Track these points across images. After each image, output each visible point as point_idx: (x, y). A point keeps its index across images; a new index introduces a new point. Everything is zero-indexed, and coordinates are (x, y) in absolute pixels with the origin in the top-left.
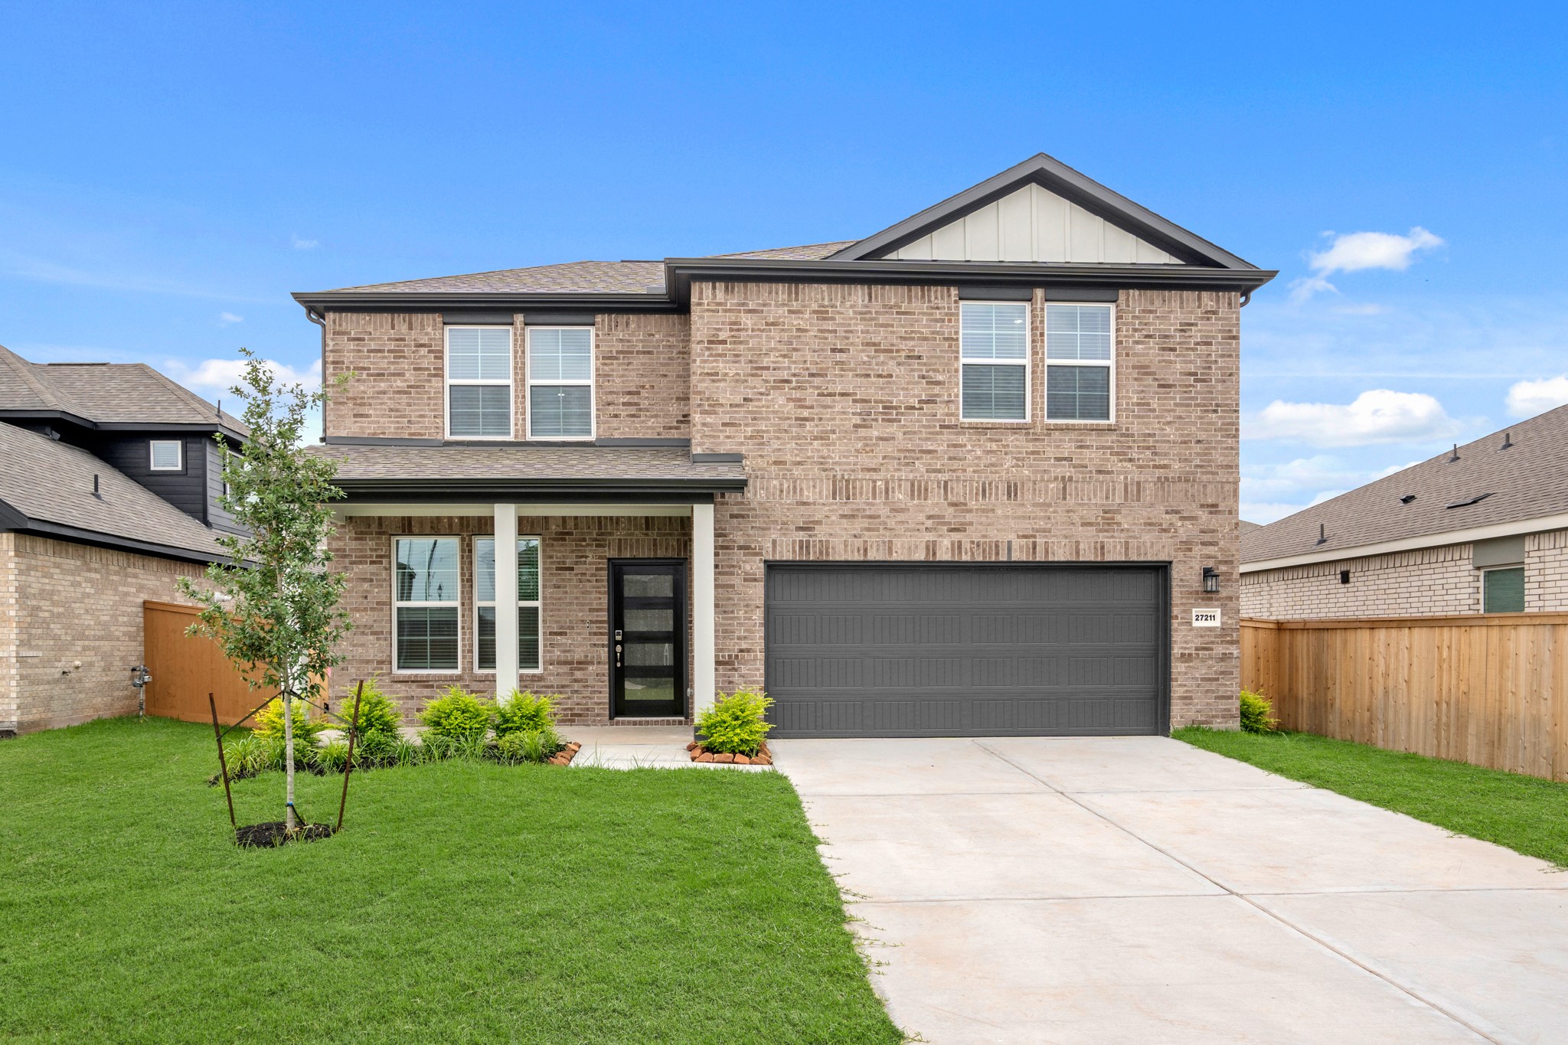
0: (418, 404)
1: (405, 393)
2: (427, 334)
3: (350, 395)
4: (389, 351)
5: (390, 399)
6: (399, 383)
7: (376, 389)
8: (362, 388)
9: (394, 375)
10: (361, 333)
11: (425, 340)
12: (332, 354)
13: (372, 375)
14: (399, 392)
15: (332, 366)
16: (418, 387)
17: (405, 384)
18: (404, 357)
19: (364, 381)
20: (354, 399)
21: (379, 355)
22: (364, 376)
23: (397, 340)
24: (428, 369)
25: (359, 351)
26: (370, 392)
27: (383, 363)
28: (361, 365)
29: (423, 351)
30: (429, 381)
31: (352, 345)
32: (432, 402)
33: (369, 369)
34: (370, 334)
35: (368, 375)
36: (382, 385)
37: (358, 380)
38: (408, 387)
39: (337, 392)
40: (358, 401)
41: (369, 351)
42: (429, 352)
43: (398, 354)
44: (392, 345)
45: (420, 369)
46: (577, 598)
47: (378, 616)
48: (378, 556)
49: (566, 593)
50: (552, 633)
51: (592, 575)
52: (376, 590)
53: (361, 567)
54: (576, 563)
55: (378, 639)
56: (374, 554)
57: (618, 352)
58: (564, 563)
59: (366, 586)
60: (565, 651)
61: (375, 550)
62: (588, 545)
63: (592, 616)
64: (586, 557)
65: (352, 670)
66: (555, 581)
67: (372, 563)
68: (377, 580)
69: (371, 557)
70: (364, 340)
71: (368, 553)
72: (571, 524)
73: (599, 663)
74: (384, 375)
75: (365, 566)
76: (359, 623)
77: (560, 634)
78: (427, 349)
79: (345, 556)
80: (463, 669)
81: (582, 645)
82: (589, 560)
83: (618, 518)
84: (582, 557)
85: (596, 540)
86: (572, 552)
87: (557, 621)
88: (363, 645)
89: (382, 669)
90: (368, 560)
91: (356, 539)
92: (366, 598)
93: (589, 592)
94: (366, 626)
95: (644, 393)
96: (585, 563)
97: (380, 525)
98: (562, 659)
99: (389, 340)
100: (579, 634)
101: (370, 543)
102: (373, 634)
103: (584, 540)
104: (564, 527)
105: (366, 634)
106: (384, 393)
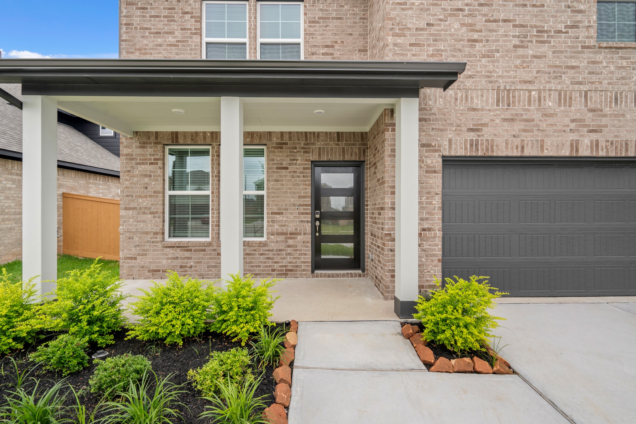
0: (184, 54)
1: (175, 45)
2: (190, 5)
3: (137, 47)
4: (164, 17)
5: (165, 50)
6: (171, 39)
7: (155, 43)
8: (146, 42)
9: (167, 33)
10: (145, 4)
11: (188, 9)
12: (125, 19)
13: (152, 33)
14: (170, 45)
15: (125, 27)
16: (183, 41)
17: (175, 40)
18: (174, 21)
19: (147, 37)
20: (140, 50)
21: (157, 19)
22: (147, 34)
23: (170, 9)
24: (190, 29)
25: (144, 16)
26: (151, 45)
27: (160, 25)
28: (145, 26)
29: (187, 17)
30: (191, 38)
31: (139, 12)
32: (193, 52)
33: (150, 29)
34: (151, 4)
35: (150, 33)
36: (159, 40)
37: (143, 37)
38: (177, 41)
39: (128, 45)
40: (143, 52)
41: (151, 17)
42: (191, 17)
43: (170, 19)
44: (166, 13)
45: (185, 29)
46: (290, 189)
47: (155, 201)
48: (154, 159)
49: (283, 185)
50: (272, 213)
51: (301, 173)
52: (153, 183)
53: (143, 166)
54: (290, 164)
55: (154, 217)
56: (153, 158)
57: (319, 18)
58: (281, 164)
59: (146, 180)
60: (282, 226)
61: (154, 155)
62: (298, 152)
63: (301, 201)
64: (297, 160)
65: (136, 239)
66: (275, 176)
67: (151, 164)
68: (154, 176)
69: (150, 159)
70: (147, 9)
71: (149, 157)
72: (286, 137)
73: (305, 234)
74: (160, 33)
75: (146, 166)
76: (141, 206)
77: (279, 214)
78: (190, 16)
79: (132, 159)
80: (212, 238)
81: (294, 221)
82: (298, 162)
83: (318, 133)
84: (294, 160)
85: (303, 148)
86: (287, 156)
87: (277, 205)
88: (143, 221)
89: (157, 238)
90: (148, 162)
91: (140, 147)
92: (146, 188)
93: (299, 185)
94: (146, 208)
95: (337, 47)
96: (296, 164)
97: (157, 137)
98: (280, 231)
99: (164, 9)
100: (292, 213)
101: (150, 150)
102: (151, 213)
103: (296, 148)
104: (282, 139)
105: (146, 214)
106: (161, 46)
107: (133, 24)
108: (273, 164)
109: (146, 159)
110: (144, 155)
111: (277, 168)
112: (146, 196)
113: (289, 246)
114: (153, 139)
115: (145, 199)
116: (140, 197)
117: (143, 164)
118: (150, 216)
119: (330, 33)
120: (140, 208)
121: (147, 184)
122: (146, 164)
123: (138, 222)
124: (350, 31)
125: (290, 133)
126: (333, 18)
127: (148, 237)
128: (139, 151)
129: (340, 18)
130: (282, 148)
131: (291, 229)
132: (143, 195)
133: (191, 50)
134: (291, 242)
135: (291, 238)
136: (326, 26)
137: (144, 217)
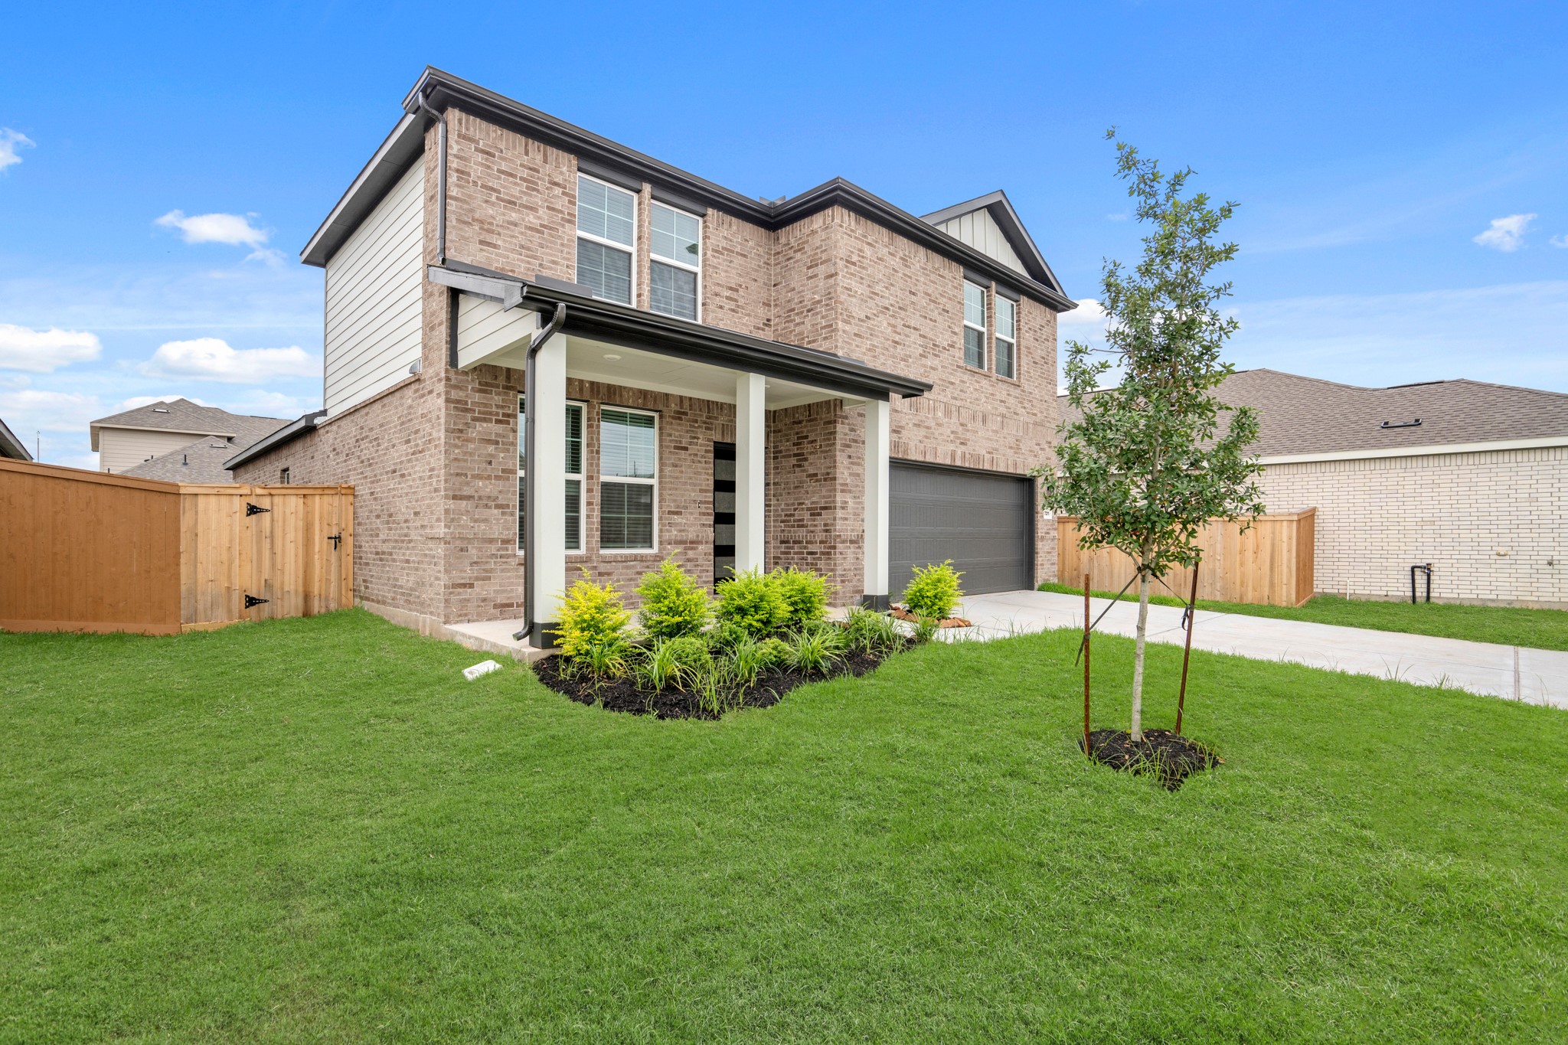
0: (551, 248)
1: (538, 231)
2: (562, 173)
3: (477, 216)
4: (522, 179)
5: (522, 233)
6: (531, 219)
7: (507, 218)
8: (491, 212)
9: (527, 207)
10: (491, 147)
11: (559, 179)
12: (456, 160)
13: (503, 200)
14: (531, 229)
15: (456, 175)
16: (551, 228)
17: (539, 222)
18: (538, 191)
19: (493, 204)
20: (481, 222)
21: (511, 179)
22: (493, 199)
23: (530, 169)
24: (561, 212)
25: (489, 167)
26: (499, 220)
27: (516, 191)
28: (490, 184)
29: (558, 191)
30: (563, 226)
31: (480, 157)
32: (566, 250)
33: (499, 192)
34: (502, 152)
35: (497, 198)
36: (514, 215)
37: (487, 202)
38: (542, 225)
39: (461, 208)
40: (486, 227)
41: (499, 171)
42: (564, 193)
43: (532, 186)
44: (525, 173)
45: (553, 209)
46: (690, 478)
47: (504, 486)
48: (504, 415)
49: (682, 472)
50: (670, 513)
51: (702, 457)
52: (502, 455)
53: (485, 425)
54: (691, 443)
55: (503, 514)
56: (501, 411)
57: (723, 248)
58: (680, 442)
59: (491, 449)
60: (680, 531)
61: (502, 407)
62: (699, 427)
63: (701, 497)
64: (698, 438)
65: (473, 551)
66: (673, 459)
67: (498, 422)
68: (503, 444)
69: (497, 414)
70: (493, 156)
71: (494, 409)
72: (686, 404)
73: (707, 542)
74: (514, 203)
75: (490, 425)
76: (482, 493)
77: (676, 513)
78: (561, 190)
79: (467, 410)
80: (588, 549)
81: (694, 525)
82: (700, 441)
83: (722, 404)
84: (695, 438)
85: (705, 423)
86: (687, 432)
87: (675, 501)
88: (486, 520)
89: (507, 550)
90: (494, 418)
91: (480, 391)
92: (490, 463)
93: (700, 473)
94: (489, 497)
95: (741, 292)
96: (697, 444)
97: (508, 378)
98: (679, 538)
99: (522, 165)
100: (691, 513)
101: (496, 398)
102: (497, 507)
103: (696, 421)
104: (682, 408)
105: (490, 508)
106: (516, 225)
107: (469, 175)
108: (671, 441)
109: (491, 413)
110: (486, 405)
111: (676, 448)
112: (489, 477)
113: (689, 560)
114: (502, 380)
115: (487, 482)
116: (479, 477)
117: (485, 420)
118: (496, 511)
119: (734, 271)
120: (480, 498)
121: (491, 455)
122: (490, 421)
123: (476, 521)
124: (754, 275)
125: (690, 399)
126: (737, 253)
127: (493, 549)
128: (478, 397)
129: (745, 256)
130: (680, 419)
131: (691, 536)
132: (485, 474)
133: (562, 245)
134: (691, 554)
135: (692, 549)
136: (731, 262)
137: (486, 514)
